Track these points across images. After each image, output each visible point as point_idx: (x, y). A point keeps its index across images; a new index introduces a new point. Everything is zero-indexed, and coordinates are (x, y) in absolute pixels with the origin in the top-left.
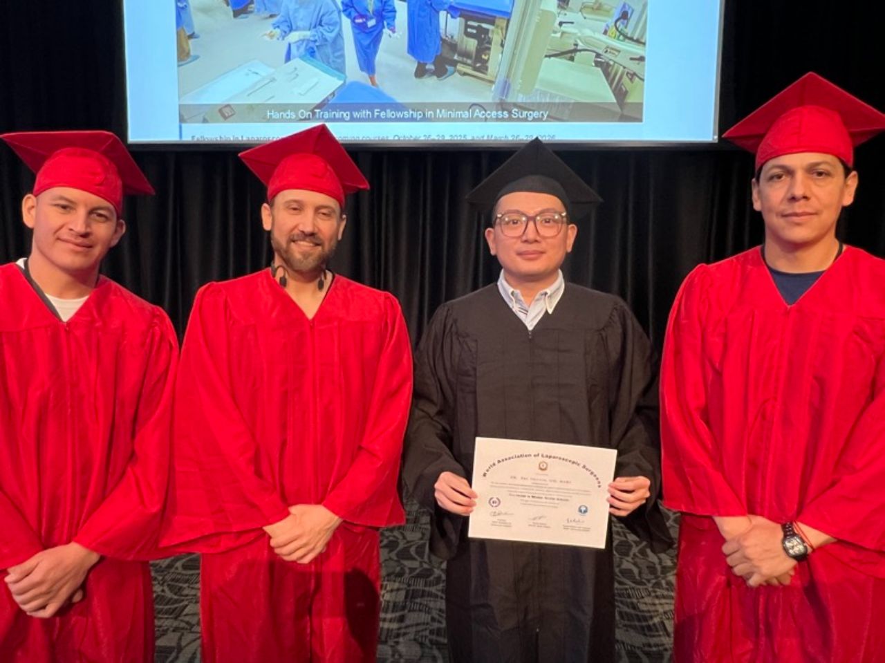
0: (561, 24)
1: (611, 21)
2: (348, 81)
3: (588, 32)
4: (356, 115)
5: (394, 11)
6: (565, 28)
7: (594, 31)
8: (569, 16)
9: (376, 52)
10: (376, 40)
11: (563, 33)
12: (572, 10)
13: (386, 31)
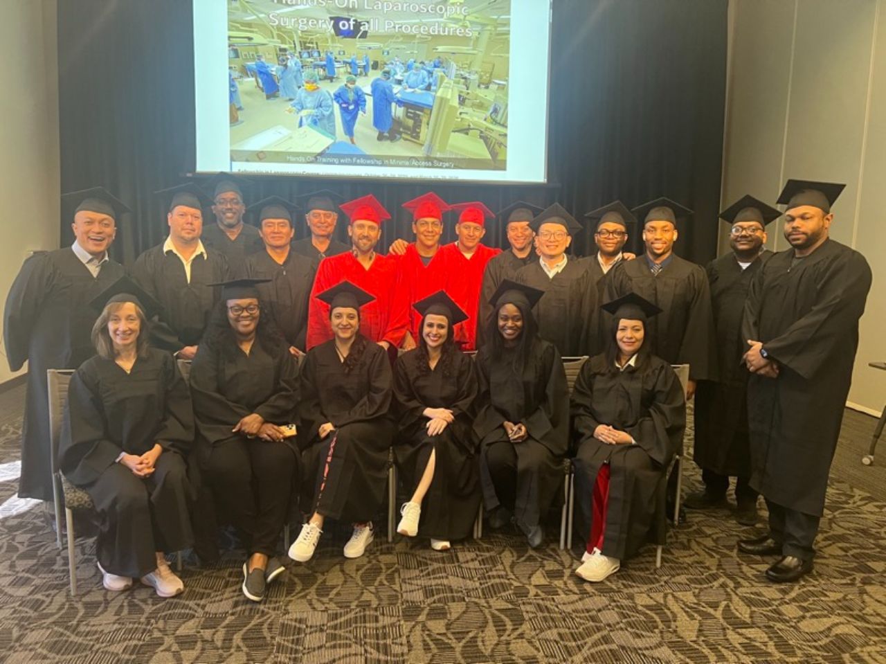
0: (461, 113)
1: (489, 114)
2: (337, 141)
3: (476, 119)
4: (342, 161)
5: (365, 101)
6: (463, 116)
7: (479, 118)
8: (465, 109)
9: (354, 124)
10: (354, 118)
11: (462, 119)
12: (466, 106)
13: (360, 113)
